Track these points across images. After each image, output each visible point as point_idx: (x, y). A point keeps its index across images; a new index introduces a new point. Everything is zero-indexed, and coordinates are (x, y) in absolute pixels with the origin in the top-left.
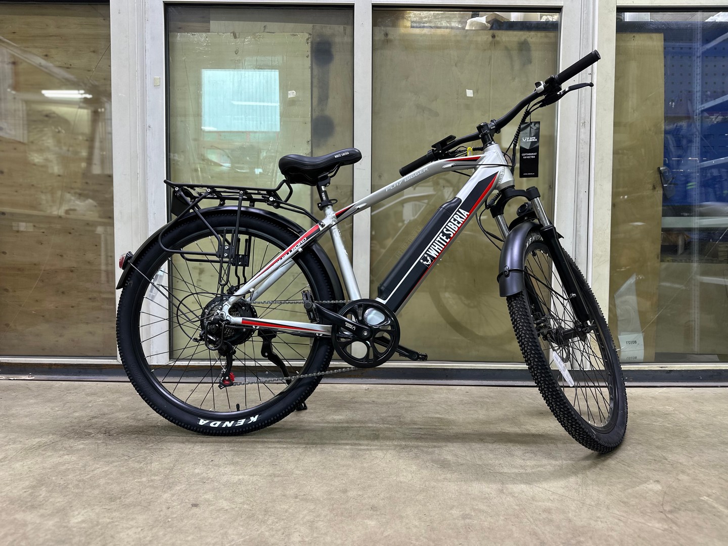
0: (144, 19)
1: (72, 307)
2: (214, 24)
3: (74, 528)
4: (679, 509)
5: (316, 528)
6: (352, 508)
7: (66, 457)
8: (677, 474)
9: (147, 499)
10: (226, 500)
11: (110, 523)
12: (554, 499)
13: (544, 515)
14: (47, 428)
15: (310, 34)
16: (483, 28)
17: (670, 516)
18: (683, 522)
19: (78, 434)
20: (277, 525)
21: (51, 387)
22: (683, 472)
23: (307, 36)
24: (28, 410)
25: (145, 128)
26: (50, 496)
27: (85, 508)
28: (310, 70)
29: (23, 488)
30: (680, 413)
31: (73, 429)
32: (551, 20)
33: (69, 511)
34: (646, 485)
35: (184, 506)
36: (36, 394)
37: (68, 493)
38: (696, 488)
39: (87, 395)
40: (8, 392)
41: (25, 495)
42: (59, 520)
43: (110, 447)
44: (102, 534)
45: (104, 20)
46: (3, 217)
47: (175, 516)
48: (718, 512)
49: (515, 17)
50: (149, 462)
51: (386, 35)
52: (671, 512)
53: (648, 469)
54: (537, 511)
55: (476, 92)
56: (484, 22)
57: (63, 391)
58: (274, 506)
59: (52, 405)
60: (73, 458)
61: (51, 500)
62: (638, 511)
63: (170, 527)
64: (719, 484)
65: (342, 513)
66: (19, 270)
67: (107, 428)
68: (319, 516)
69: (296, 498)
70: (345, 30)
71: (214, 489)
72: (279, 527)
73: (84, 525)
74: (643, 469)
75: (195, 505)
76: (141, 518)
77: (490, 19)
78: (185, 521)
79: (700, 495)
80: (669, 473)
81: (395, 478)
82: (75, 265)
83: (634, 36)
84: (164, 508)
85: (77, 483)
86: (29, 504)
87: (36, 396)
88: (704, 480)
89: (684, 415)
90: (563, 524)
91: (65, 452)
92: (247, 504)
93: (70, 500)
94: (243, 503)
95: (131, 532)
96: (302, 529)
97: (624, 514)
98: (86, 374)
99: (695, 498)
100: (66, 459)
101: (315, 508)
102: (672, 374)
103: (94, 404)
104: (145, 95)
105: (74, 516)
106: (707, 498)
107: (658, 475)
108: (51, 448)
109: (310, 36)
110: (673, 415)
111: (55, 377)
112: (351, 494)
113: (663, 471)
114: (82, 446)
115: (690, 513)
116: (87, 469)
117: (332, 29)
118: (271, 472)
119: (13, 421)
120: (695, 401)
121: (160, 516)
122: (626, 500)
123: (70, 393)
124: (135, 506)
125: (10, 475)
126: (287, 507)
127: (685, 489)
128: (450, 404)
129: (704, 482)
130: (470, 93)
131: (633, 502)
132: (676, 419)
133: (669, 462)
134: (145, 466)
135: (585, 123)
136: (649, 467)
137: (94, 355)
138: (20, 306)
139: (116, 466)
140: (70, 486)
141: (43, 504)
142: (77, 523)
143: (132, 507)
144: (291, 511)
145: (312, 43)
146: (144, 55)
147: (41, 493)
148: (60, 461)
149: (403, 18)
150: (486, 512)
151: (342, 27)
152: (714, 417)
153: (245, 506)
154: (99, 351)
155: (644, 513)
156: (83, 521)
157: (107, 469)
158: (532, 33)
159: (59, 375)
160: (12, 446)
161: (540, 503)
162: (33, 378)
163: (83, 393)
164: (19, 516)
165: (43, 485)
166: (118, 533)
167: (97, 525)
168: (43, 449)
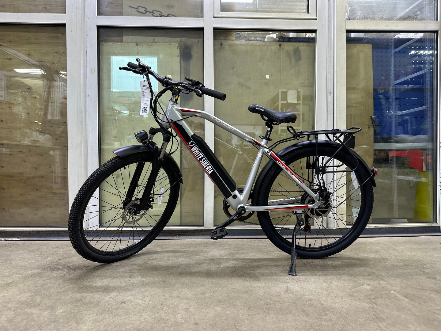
0: (86, 36)
1: (42, 198)
2: (125, 38)
3: (59, 315)
4: (378, 297)
5: (189, 311)
6: (208, 302)
7: (47, 280)
8: (379, 281)
9: (96, 300)
10: (140, 299)
11: (78, 312)
12: (314, 294)
13: (309, 302)
14: (33, 266)
15: (179, 44)
16: (274, 41)
17: (373, 301)
18: (380, 303)
19: (52, 268)
20: (169, 310)
21: (31, 244)
22: (382, 280)
23: (177, 45)
24: (21, 257)
25: (86, 96)
26: (43, 300)
27: (63, 306)
28: (179, 63)
29: (27, 297)
30: (384, 250)
31: (49, 266)
32: (311, 36)
33: (55, 307)
34: (362, 286)
35: (117, 303)
36: (23, 248)
37: (52, 298)
38: (388, 287)
39: (53, 248)
40: (7, 247)
41: (28, 300)
42: (50, 312)
43: (71, 275)
44: (75, 318)
45: (62, 35)
46: (2, 146)
47: (113, 308)
48: (398, 298)
49: (291, 35)
50: (95, 282)
51: (221, 44)
52: (374, 299)
53: (364, 279)
54: (305, 300)
55: (271, 76)
56: (275, 37)
57: (39, 246)
58: (166, 302)
59: (33, 254)
60: (52, 281)
61: (43, 302)
62: (357, 299)
63: (111, 313)
64: (401, 285)
65: (203, 304)
66: (11, 177)
67: (68, 265)
68: (190, 306)
69: (178, 297)
70: (198, 41)
71: (132, 295)
72: (170, 312)
73: (64, 314)
74: (362, 279)
75: (123, 302)
76: (95, 310)
77: (278, 36)
78: (119, 310)
79: (390, 291)
80: (375, 280)
81: (230, 287)
82: (44, 173)
83: (356, 45)
84: (107, 304)
85: (56, 293)
86: (32, 304)
87: (23, 249)
88: (393, 283)
89: (386, 251)
90: (319, 306)
91: (47, 278)
92: (152, 301)
93: (54, 302)
94: (149, 301)
95: (91, 316)
96: (182, 312)
97: (350, 301)
98: (51, 236)
99: (387, 292)
100: (47, 282)
101: (188, 302)
102: (382, 230)
103: (58, 253)
104: (86, 77)
105: (58, 310)
106: (393, 292)
107: (369, 281)
108: (38, 276)
109: (179, 45)
110: (381, 252)
111: (33, 238)
112: (207, 295)
113: (372, 280)
114: (56, 275)
115: (384, 299)
116: (61, 286)
117: (191, 40)
118: (163, 285)
119: (13, 263)
120: (393, 244)
121: (105, 308)
122: (351, 294)
123: (43, 247)
124: (90, 304)
125: (18, 290)
126: (173, 302)
127: (383, 288)
128: (260, 248)
129: (393, 284)
130: (267, 77)
131: (356, 294)
132: (382, 254)
133: (376, 275)
134: (93, 284)
135: (330, 93)
136: (365, 278)
137: (55, 226)
138: (12, 197)
139: (77, 284)
140: (53, 295)
141: (40, 304)
142: (60, 313)
143: (89, 304)
144: (175, 304)
145: (180, 48)
146: (86, 55)
147: (37, 299)
148: (45, 283)
149: (231, 35)
150: (279, 302)
151: (197, 40)
152: (403, 252)
153: (150, 302)
154: (58, 223)
155: (360, 300)
156: (63, 312)
157: (72, 286)
158: (301, 44)
159: (35, 237)
160: (15, 276)
161: (307, 297)
162: (20, 239)
163: (51, 247)
164: (28, 310)
165: (37, 295)
166: (83, 317)
167: (72, 313)
168: (34, 277)
